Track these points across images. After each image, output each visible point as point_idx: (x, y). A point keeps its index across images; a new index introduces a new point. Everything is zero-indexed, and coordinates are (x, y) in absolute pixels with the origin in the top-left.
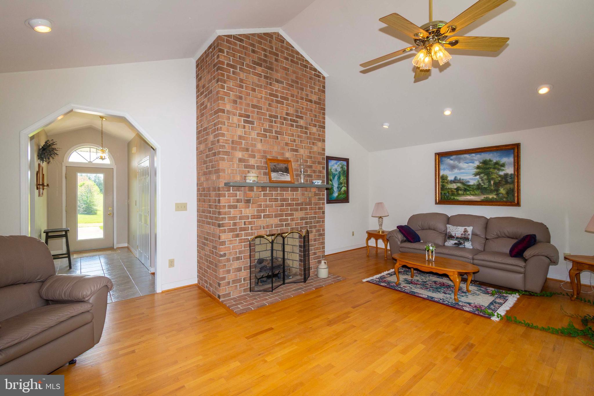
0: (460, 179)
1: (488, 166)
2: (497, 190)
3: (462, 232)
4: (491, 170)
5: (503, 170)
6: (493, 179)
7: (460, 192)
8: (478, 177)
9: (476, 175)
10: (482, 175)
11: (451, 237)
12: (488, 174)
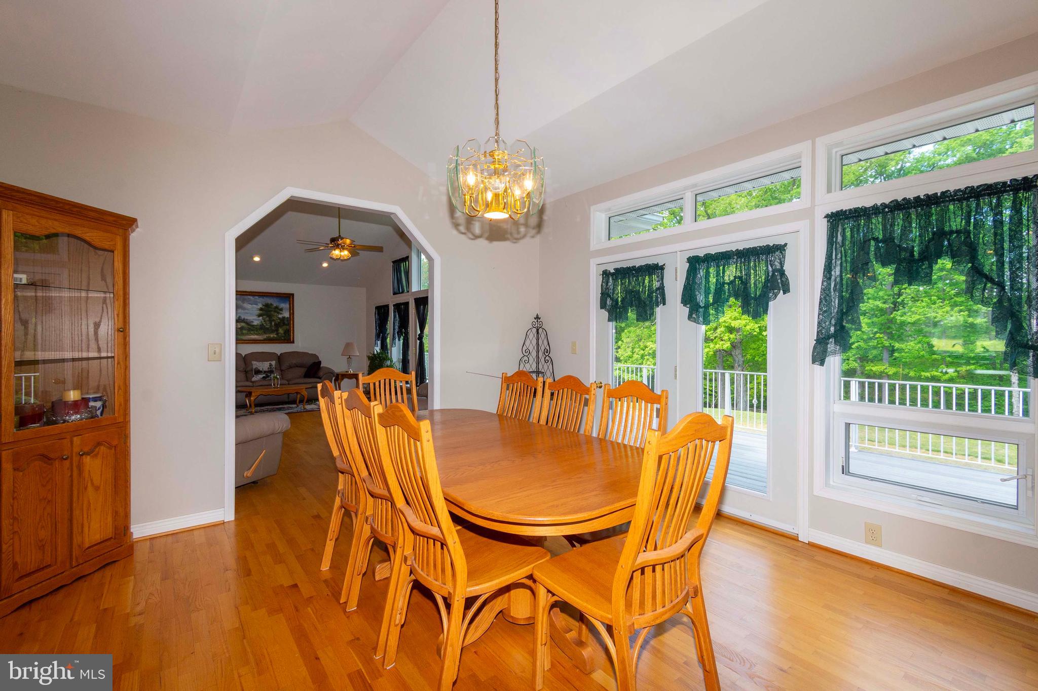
0: (244, 319)
1: (270, 309)
2: (277, 330)
3: (268, 367)
4: (272, 313)
5: (281, 314)
6: (274, 320)
7: (244, 332)
8: (261, 318)
9: (259, 316)
10: (265, 317)
11: (258, 372)
12: (270, 316)
